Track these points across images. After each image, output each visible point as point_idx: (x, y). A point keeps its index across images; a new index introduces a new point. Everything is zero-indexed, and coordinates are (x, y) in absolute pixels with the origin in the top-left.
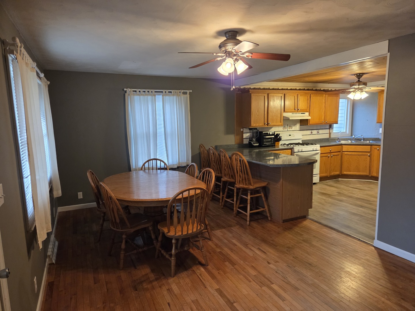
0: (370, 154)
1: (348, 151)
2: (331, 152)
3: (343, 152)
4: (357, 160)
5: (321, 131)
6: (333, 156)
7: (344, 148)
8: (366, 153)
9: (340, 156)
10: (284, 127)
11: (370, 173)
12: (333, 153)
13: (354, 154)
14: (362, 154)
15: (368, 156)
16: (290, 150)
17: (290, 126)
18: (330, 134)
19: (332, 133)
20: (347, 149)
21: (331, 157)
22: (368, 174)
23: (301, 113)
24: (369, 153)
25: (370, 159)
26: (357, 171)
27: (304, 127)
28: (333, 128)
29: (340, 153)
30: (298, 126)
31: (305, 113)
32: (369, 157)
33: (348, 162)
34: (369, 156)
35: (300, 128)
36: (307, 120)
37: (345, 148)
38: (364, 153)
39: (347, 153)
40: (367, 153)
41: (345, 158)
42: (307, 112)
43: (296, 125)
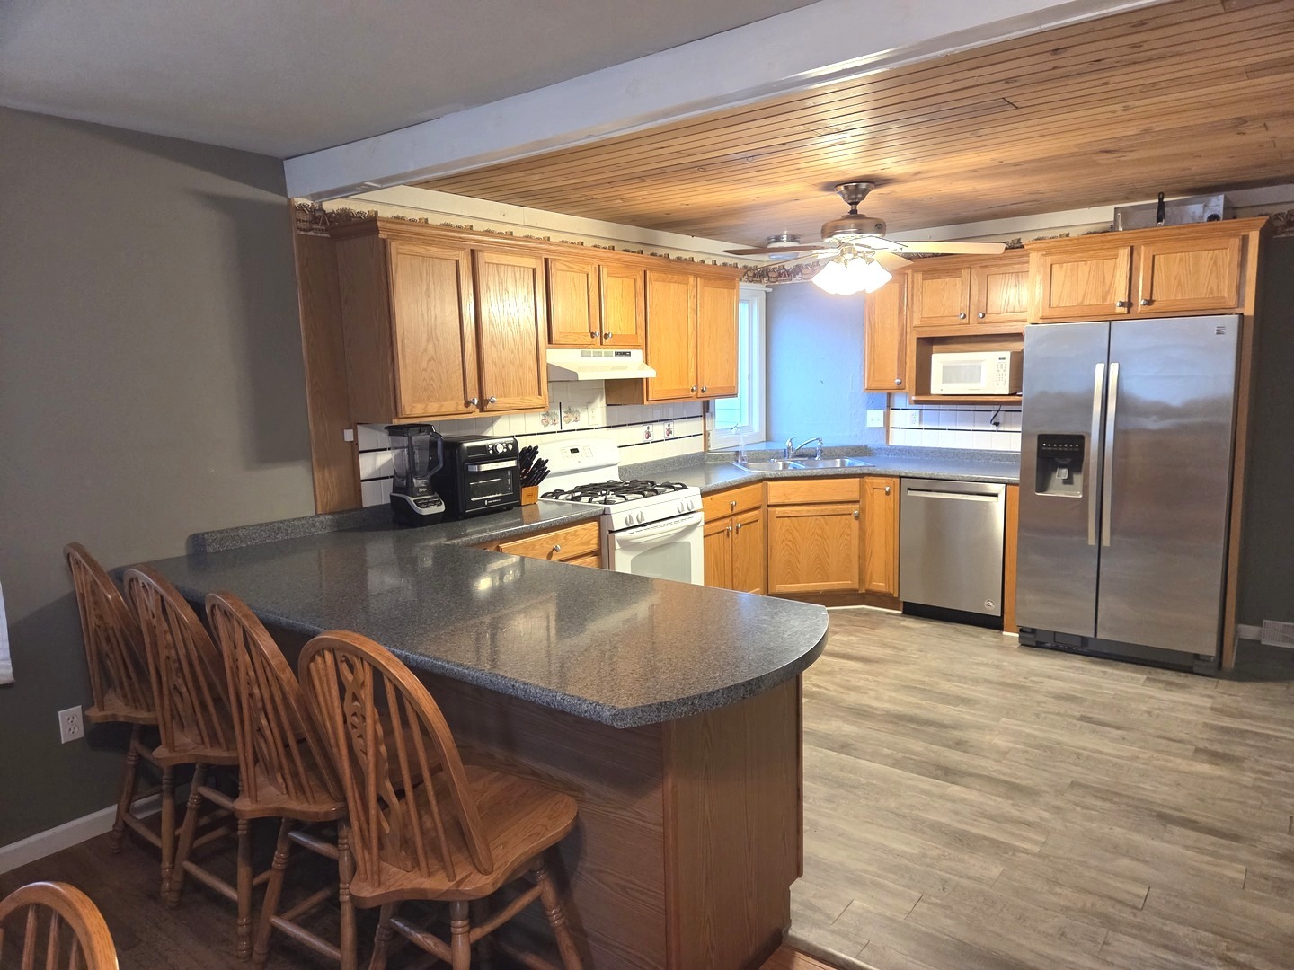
0: (862, 510)
1: (787, 502)
2: (735, 511)
3: (769, 506)
4: (818, 535)
5: (679, 428)
6: (742, 525)
7: (771, 494)
8: (845, 506)
9: (760, 524)
10: (548, 414)
11: (861, 581)
12: (740, 517)
13: (808, 511)
14: (833, 510)
15: (853, 516)
16: (595, 523)
17: (569, 411)
18: (706, 435)
19: (711, 433)
20: (785, 494)
21: (735, 531)
22: (856, 586)
23: (617, 354)
24: (857, 506)
25: (862, 530)
26: (819, 576)
27: (624, 412)
28: (713, 415)
29: (761, 510)
30: (597, 412)
31: (629, 354)
32: (857, 522)
33: (789, 543)
34: (857, 517)
35: (608, 417)
36: (638, 384)
37: (777, 492)
38: (840, 506)
39: (785, 512)
40: (850, 506)
41: (778, 529)
42: (636, 347)
43: (593, 406)
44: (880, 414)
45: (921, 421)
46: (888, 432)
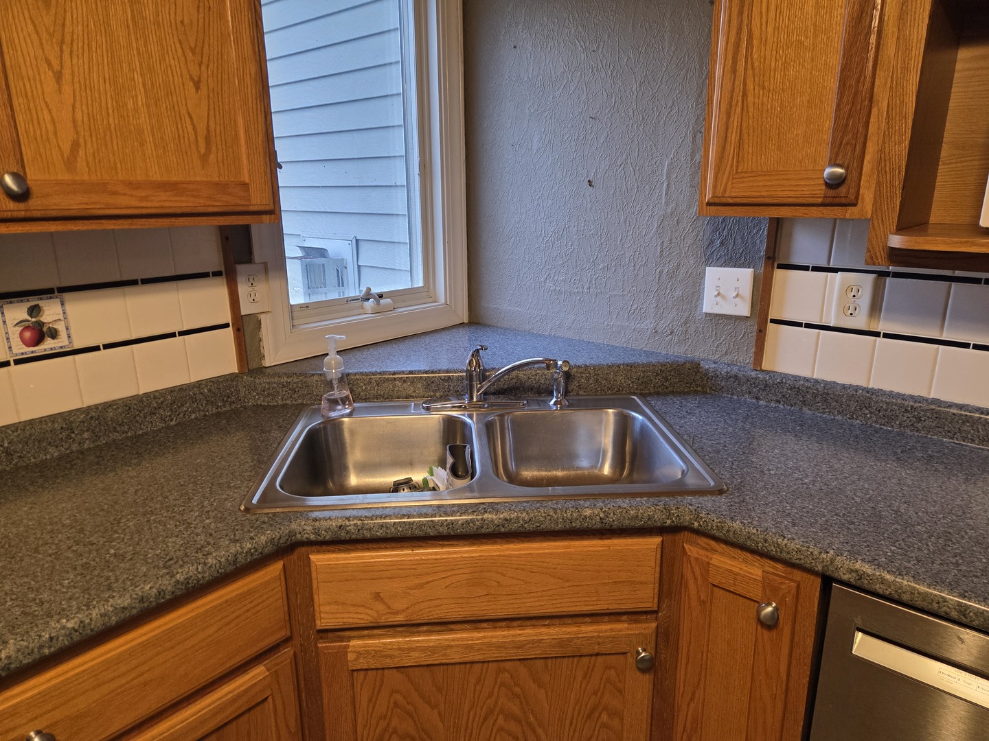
8: (608, 628)
18: (244, 327)
19: (264, 319)
24: (650, 628)
25: (661, 706)
38: (588, 630)
40: (624, 628)
44: (744, 276)
45: (875, 307)
46: (762, 332)
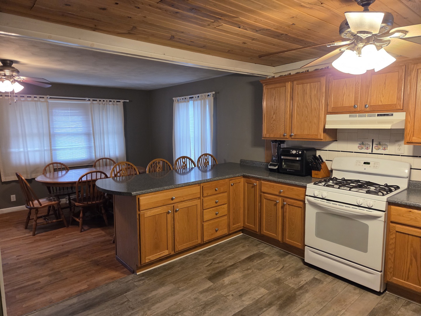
10: (363, 144)
17: (380, 144)
23: (378, 115)
31: (392, 115)
42: (402, 110)
43: (400, 143)
